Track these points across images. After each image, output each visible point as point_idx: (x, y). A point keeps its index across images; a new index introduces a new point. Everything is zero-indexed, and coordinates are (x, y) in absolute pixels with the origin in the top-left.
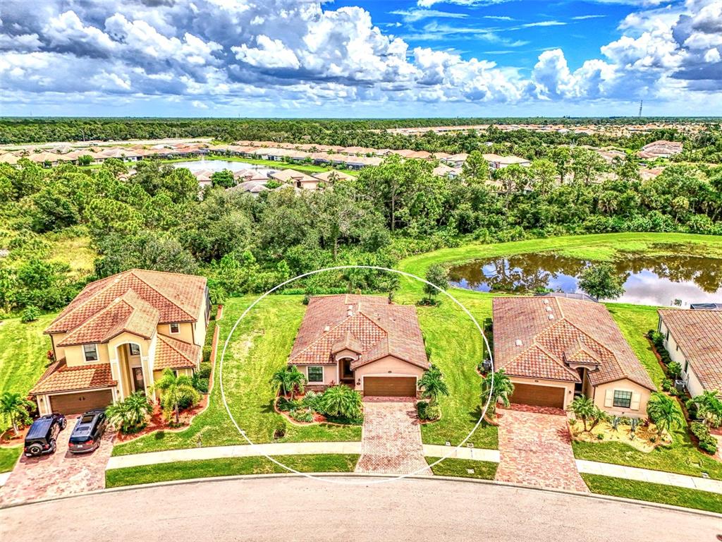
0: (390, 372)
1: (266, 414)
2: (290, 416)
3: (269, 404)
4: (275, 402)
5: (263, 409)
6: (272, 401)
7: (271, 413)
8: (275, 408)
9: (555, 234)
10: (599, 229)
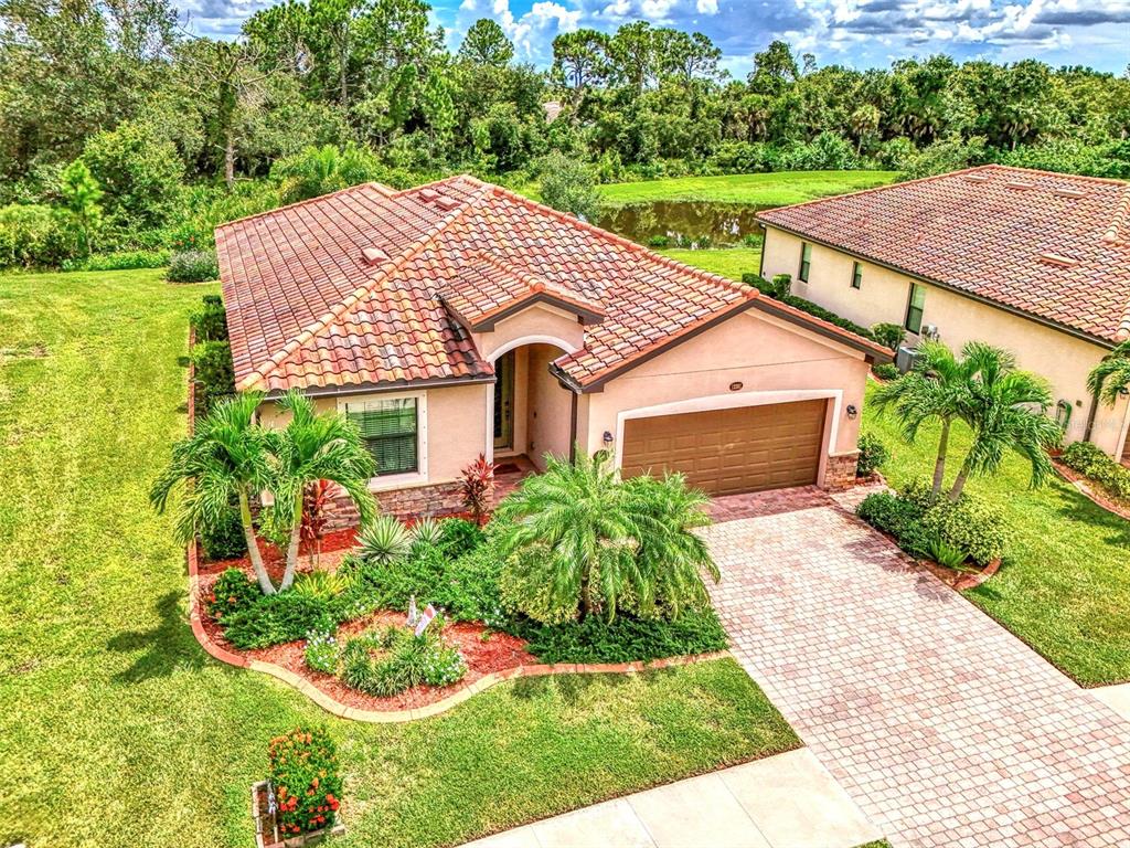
0: (736, 386)
1: (154, 686)
2: (313, 672)
3: (154, 623)
4: (189, 605)
5: (127, 660)
6: (168, 605)
7: (181, 674)
8: (203, 638)
9: (671, 175)
10: (741, 164)
